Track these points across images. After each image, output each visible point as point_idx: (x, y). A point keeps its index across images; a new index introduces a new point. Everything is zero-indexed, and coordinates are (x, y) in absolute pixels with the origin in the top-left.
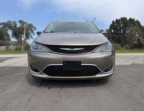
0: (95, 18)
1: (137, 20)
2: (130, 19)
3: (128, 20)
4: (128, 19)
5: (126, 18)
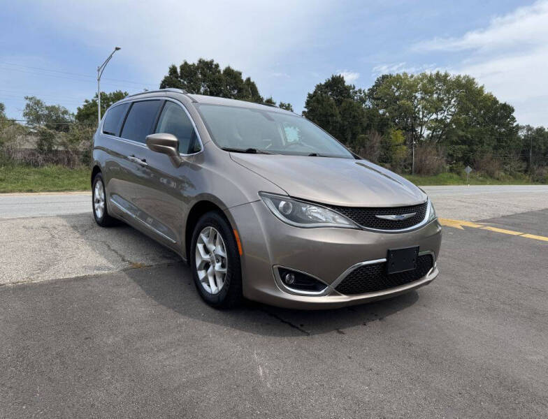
0: (117, 49)
1: (249, 79)
2: (229, 72)
3: (222, 72)
4: (222, 68)
5: (217, 66)
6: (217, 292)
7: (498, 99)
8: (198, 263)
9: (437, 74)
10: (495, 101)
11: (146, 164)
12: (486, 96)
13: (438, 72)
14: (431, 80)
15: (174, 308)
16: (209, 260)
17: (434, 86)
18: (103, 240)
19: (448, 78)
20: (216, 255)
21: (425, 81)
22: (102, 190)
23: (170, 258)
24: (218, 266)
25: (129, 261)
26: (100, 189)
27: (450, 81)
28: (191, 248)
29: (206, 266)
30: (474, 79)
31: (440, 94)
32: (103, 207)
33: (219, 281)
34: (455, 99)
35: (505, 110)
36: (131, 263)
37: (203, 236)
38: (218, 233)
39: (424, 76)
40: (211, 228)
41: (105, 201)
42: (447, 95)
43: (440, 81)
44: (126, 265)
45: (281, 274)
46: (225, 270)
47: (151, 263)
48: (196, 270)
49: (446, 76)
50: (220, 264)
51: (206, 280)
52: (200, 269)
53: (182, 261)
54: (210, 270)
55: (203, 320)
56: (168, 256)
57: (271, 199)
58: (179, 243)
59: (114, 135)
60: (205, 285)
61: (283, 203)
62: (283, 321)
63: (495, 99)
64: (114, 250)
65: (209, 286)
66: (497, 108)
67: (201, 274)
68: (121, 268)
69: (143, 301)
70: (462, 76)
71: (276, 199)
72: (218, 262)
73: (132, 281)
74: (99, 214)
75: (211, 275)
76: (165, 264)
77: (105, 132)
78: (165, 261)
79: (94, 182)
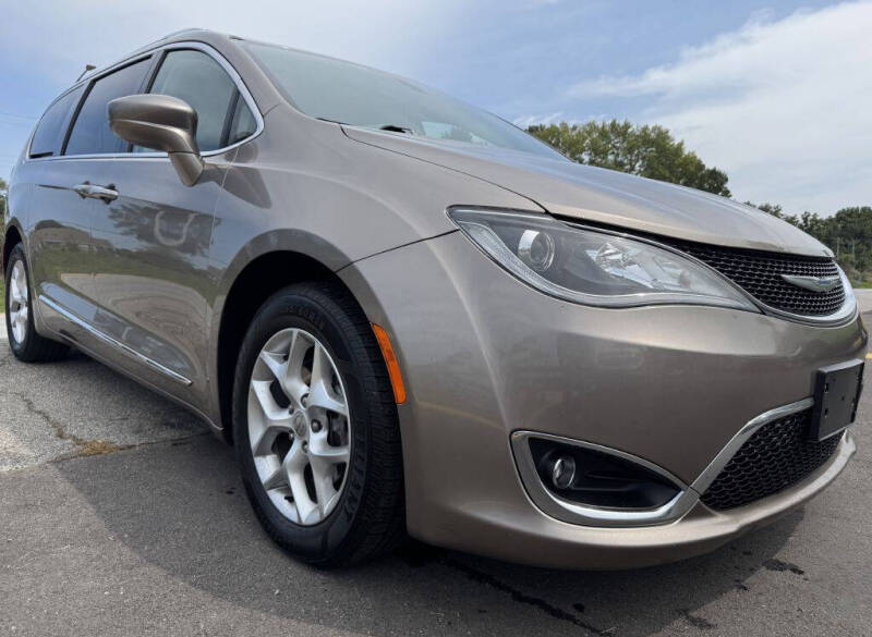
6: (316, 518)
7: (704, 163)
8: (256, 434)
9: (613, 125)
10: (700, 166)
11: (115, 193)
12: (687, 157)
13: (614, 122)
14: (603, 134)
15: (186, 573)
16: (289, 425)
17: (609, 143)
18: (20, 389)
19: (630, 130)
20: (313, 410)
21: (595, 135)
22: (24, 281)
23: (180, 426)
24: (317, 442)
25: (74, 438)
26: (20, 278)
27: (633, 134)
28: (235, 395)
29: (281, 442)
30: (667, 132)
31: (618, 155)
32: (26, 317)
33: (322, 484)
34: (640, 162)
35: (715, 179)
36: (78, 441)
37: (269, 358)
38: (318, 345)
39: (592, 127)
40: (296, 331)
41: (29, 305)
42: (629, 156)
43: (618, 135)
44: (66, 447)
45: (537, 456)
46: (344, 453)
47: (131, 439)
48: (252, 457)
49: (627, 126)
50: (323, 434)
51: (281, 482)
52: (262, 452)
53: (209, 432)
54: (293, 453)
55: (281, 614)
56: (173, 421)
57: (492, 224)
58: (201, 386)
59: (50, 154)
60: (277, 498)
61: (529, 236)
62: (518, 597)
63: (700, 162)
64: (40, 412)
65: (291, 499)
66: (703, 176)
67: (266, 467)
68: (50, 455)
69: (95, 552)
70: (650, 127)
71: (506, 224)
72: (316, 430)
73: (73, 489)
74: (20, 334)
75: (295, 470)
76: (165, 441)
77: (33, 157)
78: (168, 434)
79: (10, 263)
